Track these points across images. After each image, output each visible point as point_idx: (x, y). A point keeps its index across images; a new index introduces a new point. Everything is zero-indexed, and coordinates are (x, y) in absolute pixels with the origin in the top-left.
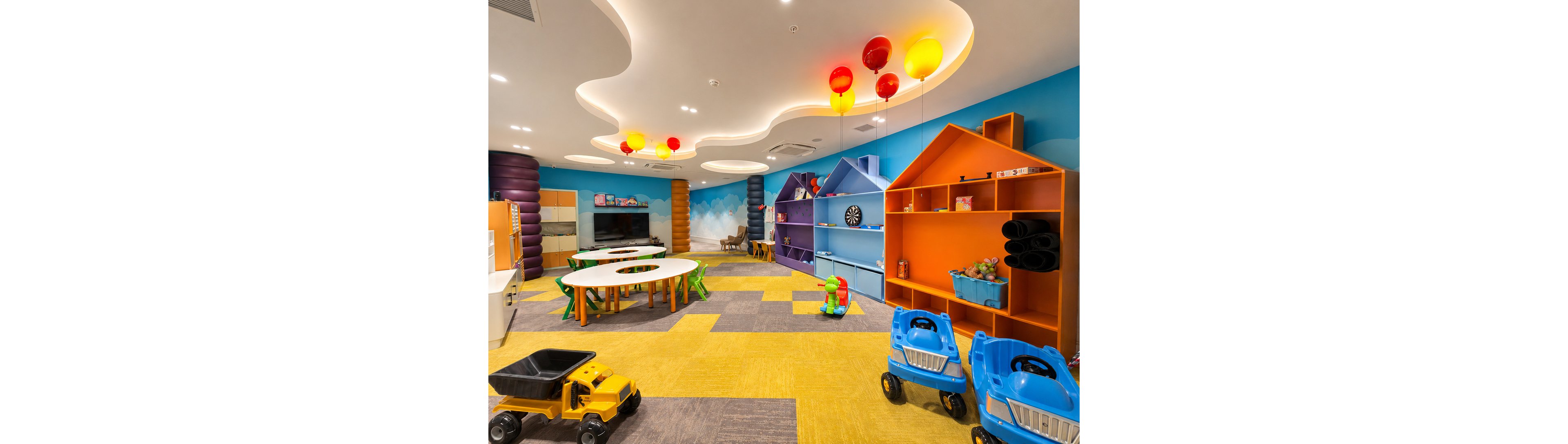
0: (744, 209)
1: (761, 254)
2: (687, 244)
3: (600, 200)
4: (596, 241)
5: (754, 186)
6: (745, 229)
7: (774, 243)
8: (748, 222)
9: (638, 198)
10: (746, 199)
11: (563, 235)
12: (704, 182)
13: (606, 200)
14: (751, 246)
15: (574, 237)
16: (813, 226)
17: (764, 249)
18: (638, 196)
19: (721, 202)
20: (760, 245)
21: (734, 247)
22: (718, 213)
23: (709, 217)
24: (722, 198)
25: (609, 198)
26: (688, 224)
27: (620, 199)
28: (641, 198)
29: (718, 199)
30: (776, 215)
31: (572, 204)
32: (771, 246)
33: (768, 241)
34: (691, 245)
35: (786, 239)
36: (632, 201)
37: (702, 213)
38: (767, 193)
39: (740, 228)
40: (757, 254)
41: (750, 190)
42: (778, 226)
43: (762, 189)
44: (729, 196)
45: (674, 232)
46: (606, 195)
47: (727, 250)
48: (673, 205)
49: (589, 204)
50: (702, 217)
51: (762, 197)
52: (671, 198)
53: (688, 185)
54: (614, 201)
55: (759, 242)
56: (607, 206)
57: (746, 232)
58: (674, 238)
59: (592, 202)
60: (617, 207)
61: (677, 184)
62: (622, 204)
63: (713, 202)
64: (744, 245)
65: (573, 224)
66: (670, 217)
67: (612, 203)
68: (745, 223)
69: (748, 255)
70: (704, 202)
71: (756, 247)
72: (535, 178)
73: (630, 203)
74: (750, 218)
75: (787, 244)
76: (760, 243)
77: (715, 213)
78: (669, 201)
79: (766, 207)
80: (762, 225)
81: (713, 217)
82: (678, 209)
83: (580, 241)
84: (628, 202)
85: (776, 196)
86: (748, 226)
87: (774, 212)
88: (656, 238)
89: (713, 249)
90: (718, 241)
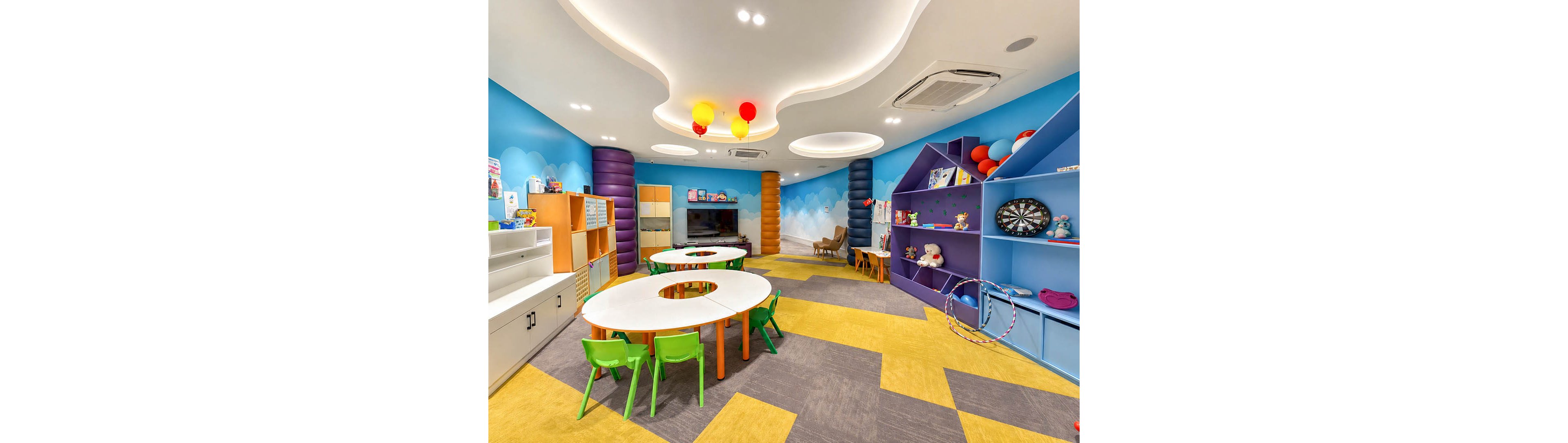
0: (843, 206)
1: (866, 265)
2: (777, 245)
3: (692, 196)
4: (689, 237)
5: (858, 174)
6: (844, 231)
7: (888, 254)
8: (849, 221)
9: (728, 194)
10: (846, 193)
11: (659, 231)
12: (797, 174)
13: (698, 196)
14: (852, 254)
15: (668, 232)
16: (979, 236)
17: (873, 262)
18: (728, 190)
19: (816, 197)
20: (865, 255)
21: (829, 252)
22: (812, 211)
23: (802, 214)
24: (817, 193)
25: (701, 193)
26: (777, 222)
27: (711, 194)
28: (732, 194)
29: (813, 193)
30: (894, 213)
31: (668, 201)
32: (883, 258)
33: (877, 251)
34: (782, 246)
35: (910, 250)
36: (723, 197)
37: (795, 210)
38: (877, 184)
39: (838, 229)
40: (861, 266)
41: (853, 179)
42: (896, 229)
43: (869, 178)
44: (825, 190)
45: (763, 230)
46: (698, 190)
47: (821, 255)
48: (763, 201)
49: (683, 200)
50: (795, 214)
51: (869, 188)
52: (760, 193)
53: (780, 179)
54: (706, 196)
55: (865, 250)
56: (700, 202)
57: (846, 234)
58: (763, 237)
59: (686, 197)
60: (707, 202)
61: (768, 177)
62: (713, 200)
63: (808, 196)
64: (842, 252)
65: (667, 220)
66: (760, 213)
67: (704, 198)
68: (845, 223)
69: (848, 266)
70: (798, 198)
71: (859, 258)
72: (631, 173)
73: (720, 199)
74: (852, 216)
75: (910, 258)
76: (866, 252)
77: (808, 210)
78: (758, 197)
79: (875, 202)
80: (868, 225)
81: (806, 214)
82: (768, 205)
83: (673, 237)
84: (718, 197)
85: (893, 186)
86: (848, 227)
87: (889, 209)
88: (745, 237)
89: (804, 251)
90: (810, 242)
